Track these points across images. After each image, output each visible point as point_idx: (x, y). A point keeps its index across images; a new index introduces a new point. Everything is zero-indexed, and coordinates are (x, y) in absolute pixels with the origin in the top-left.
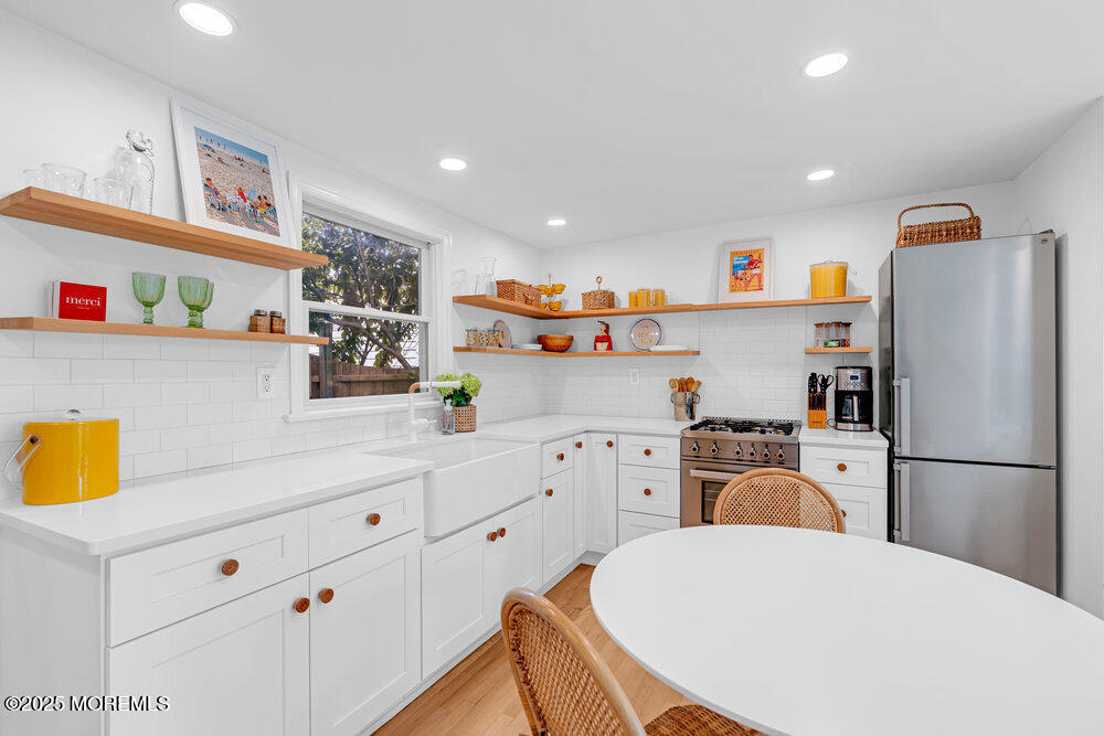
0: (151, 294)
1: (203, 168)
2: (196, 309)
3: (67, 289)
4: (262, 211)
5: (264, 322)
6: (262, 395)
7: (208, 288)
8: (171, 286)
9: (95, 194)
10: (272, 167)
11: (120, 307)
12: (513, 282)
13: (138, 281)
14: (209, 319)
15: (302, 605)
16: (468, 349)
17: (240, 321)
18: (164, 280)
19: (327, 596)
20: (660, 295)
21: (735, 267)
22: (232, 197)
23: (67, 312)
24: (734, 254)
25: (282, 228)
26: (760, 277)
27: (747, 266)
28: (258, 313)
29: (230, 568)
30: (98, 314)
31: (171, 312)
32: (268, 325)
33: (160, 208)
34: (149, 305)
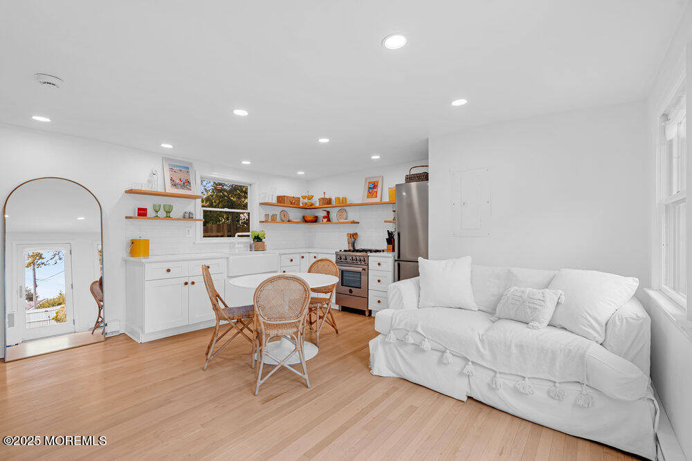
0: (157, 209)
1: (170, 175)
2: (168, 212)
3: (139, 209)
4: (186, 184)
5: (187, 215)
6: (188, 236)
7: (171, 207)
8: (162, 207)
9: (145, 188)
10: (190, 171)
11: (150, 213)
12: (284, 196)
13: (154, 206)
14: (172, 215)
15: (186, 284)
16: (266, 221)
17: (181, 215)
18: (160, 205)
19: (193, 283)
20: (345, 199)
21: (369, 188)
22: (178, 181)
23: (139, 215)
24: (370, 183)
25: (192, 188)
26: (376, 192)
27: (373, 188)
28: (185, 213)
29: (169, 271)
30: (145, 215)
31: (162, 213)
32: (189, 217)
33: (160, 190)
34: (157, 212)
